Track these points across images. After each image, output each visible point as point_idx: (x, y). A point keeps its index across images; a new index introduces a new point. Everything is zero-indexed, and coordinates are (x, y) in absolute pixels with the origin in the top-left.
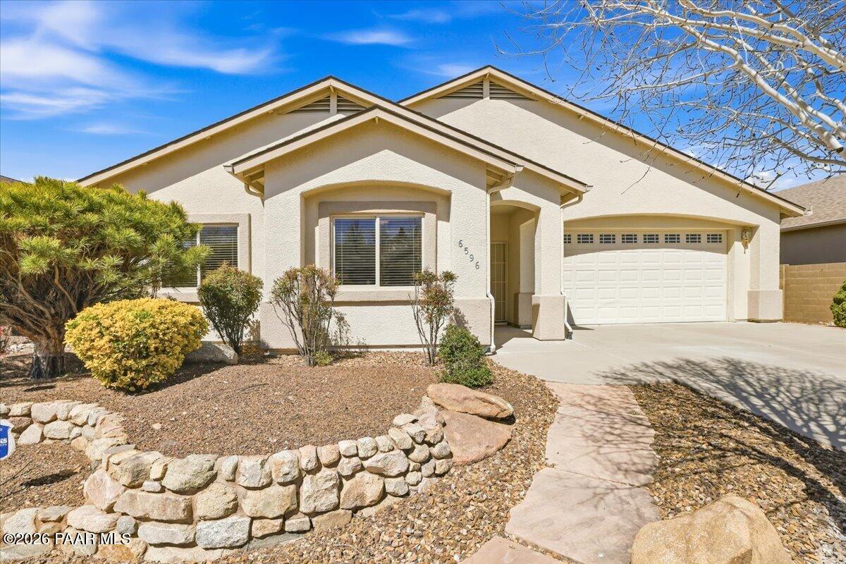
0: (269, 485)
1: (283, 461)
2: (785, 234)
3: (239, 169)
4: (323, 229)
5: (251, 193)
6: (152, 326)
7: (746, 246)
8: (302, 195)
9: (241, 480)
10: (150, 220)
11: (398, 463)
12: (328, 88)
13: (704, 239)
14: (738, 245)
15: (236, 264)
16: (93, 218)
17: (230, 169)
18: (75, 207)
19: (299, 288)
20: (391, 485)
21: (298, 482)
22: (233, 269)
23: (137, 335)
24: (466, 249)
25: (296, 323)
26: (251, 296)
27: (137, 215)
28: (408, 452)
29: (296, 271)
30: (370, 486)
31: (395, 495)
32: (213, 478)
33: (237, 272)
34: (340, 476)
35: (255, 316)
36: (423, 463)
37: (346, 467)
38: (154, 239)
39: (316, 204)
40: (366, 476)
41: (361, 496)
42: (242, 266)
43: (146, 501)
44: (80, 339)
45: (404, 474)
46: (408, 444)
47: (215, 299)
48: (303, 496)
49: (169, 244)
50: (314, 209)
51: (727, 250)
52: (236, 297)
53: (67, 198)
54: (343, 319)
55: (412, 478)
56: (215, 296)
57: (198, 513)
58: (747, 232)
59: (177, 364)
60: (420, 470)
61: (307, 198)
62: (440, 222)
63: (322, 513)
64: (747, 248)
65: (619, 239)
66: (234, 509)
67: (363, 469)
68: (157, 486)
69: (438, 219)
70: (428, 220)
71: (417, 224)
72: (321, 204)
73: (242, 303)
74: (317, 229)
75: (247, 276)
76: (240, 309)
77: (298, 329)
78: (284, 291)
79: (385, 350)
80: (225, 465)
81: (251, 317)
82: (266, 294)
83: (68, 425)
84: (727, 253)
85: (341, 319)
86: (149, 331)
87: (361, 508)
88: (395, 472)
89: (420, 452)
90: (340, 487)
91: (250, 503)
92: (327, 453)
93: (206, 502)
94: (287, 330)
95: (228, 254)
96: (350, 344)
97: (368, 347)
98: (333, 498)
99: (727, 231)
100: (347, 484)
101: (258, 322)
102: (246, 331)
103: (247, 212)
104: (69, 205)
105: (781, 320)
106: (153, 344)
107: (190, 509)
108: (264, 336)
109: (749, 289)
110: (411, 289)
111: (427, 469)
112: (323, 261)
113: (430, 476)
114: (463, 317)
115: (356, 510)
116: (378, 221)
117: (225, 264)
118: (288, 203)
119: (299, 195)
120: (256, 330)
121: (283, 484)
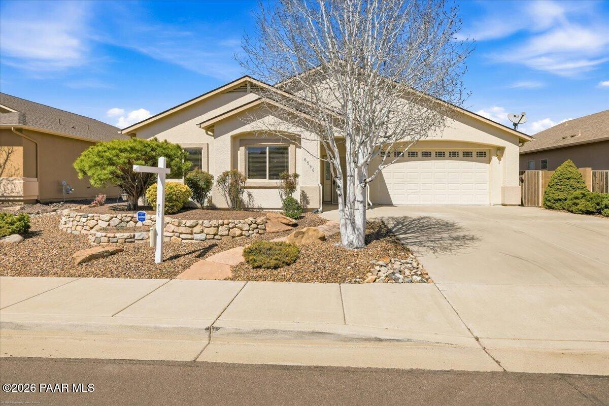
0: (211, 227)
1: (214, 222)
2: (522, 155)
3: (203, 125)
4: (242, 152)
5: (208, 134)
6: (174, 191)
7: (500, 159)
8: (231, 136)
9: (204, 225)
10: (171, 153)
11: (247, 227)
12: (246, 81)
13: (474, 154)
14: (495, 159)
15: (201, 168)
16: (153, 153)
17: (199, 126)
18: (148, 150)
19: (229, 180)
20: (244, 233)
21: (218, 227)
22: (200, 170)
23: (170, 194)
24: (308, 162)
25: (227, 195)
26: (208, 183)
27: (167, 151)
28: (250, 225)
29: (228, 172)
30: (238, 232)
31: (245, 236)
32: (197, 224)
33: (202, 172)
34: (229, 228)
35: (210, 194)
36: (254, 229)
37: (231, 225)
38: (172, 160)
39: (238, 141)
40: (237, 229)
41: (235, 234)
42: (204, 169)
43: (182, 229)
44: (152, 195)
45: (248, 231)
46: (250, 223)
47: (192, 184)
48: (219, 230)
49: (178, 162)
50: (238, 142)
51: (489, 162)
52: (201, 184)
53: (145, 147)
54: (251, 195)
55: (250, 232)
56: (192, 183)
57: (194, 232)
58: (500, 151)
59: (181, 206)
60: (253, 231)
61: (234, 138)
62: (297, 149)
63: (224, 236)
64: (501, 160)
65: (420, 154)
66: (202, 232)
67: (236, 227)
68: (184, 225)
69: (296, 147)
70: (291, 148)
71: (286, 149)
72: (241, 140)
73: (204, 186)
74: (239, 152)
75: (207, 174)
76: (203, 189)
77: (228, 198)
78: (222, 180)
79: (271, 210)
80: (200, 222)
81: (208, 193)
82: (215, 182)
83: (150, 221)
84: (489, 163)
85: (250, 195)
86: (173, 193)
87: (235, 237)
88: (245, 229)
89: (254, 226)
90: (229, 231)
91: (206, 230)
92: (226, 222)
93: (196, 230)
94: (223, 198)
95: (197, 163)
96: (254, 207)
97: (263, 209)
98: (227, 232)
99: (490, 150)
100: (231, 230)
101: (211, 197)
102: (206, 200)
103: (206, 142)
104: (146, 149)
105: (519, 205)
106: (174, 197)
107: (192, 231)
108: (214, 202)
109: (502, 186)
110: (278, 181)
111: (256, 231)
112: (242, 168)
113: (257, 233)
114: (306, 195)
115: (233, 237)
116: (268, 148)
117: (196, 169)
118: (226, 140)
119: (230, 136)
120: (210, 201)
121: (214, 227)
